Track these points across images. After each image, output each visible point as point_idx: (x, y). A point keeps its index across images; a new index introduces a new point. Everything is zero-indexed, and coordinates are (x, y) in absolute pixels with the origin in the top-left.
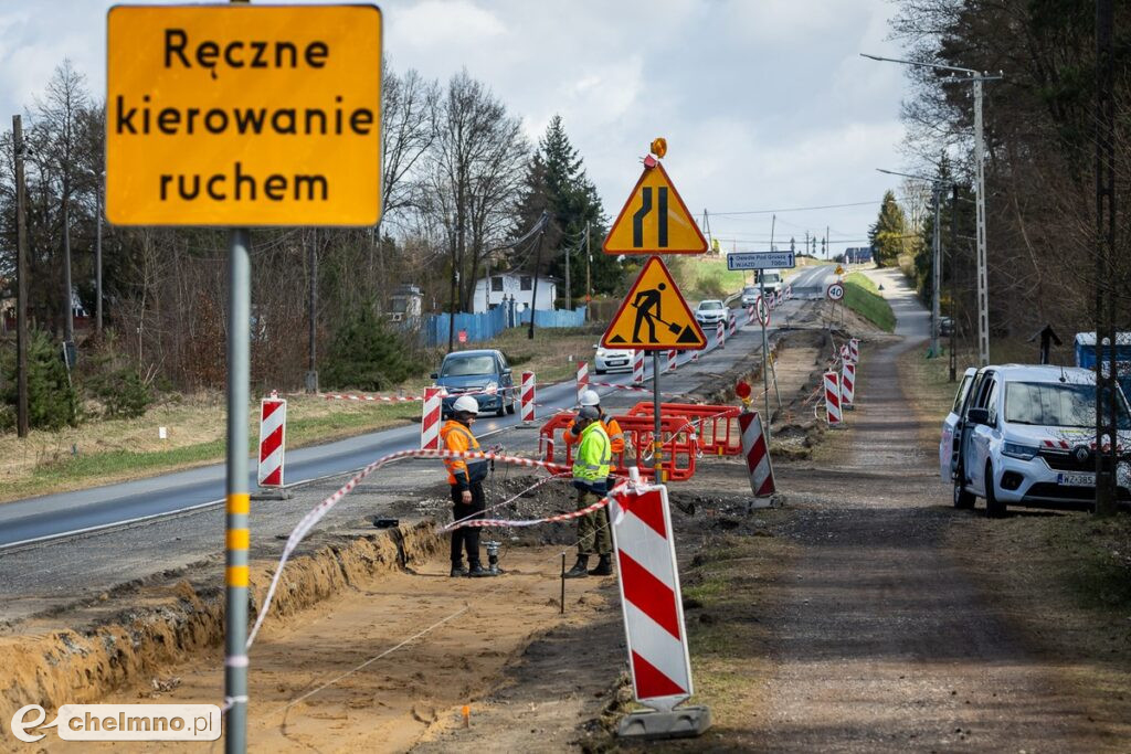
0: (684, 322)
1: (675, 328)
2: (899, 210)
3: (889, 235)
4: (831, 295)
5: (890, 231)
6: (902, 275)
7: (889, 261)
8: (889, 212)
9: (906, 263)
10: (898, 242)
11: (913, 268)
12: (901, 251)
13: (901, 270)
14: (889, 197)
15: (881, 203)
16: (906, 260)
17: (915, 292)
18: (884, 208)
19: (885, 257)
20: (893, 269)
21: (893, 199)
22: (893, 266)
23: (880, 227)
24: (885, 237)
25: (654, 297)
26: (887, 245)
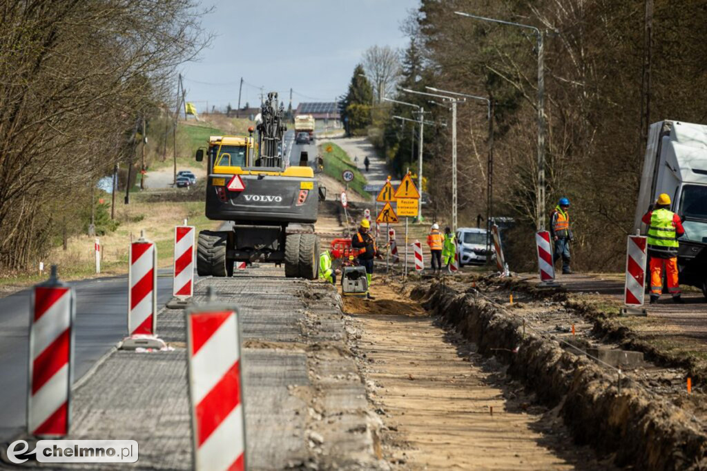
0: (394, 217)
1: (392, 218)
2: (367, 82)
3: (359, 106)
4: (345, 178)
5: (359, 103)
6: (371, 145)
7: (358, 130)
8: (359, 85)
9: (375, 135)
10: (367, 114)
11: (381, 139)
12: (370, 123)
13: (369, 140)
14: (359, 71)
15: (352, 75)
16: (375, 132)
17: (385, 163)
18: (354, 80)
19: (354, 127)
20: (362, 139)
21: (363, 73)
22: (361, 135)
23: (351, 98)
24: (355, 108)
25: (387, 211)
26: (356, 117)
